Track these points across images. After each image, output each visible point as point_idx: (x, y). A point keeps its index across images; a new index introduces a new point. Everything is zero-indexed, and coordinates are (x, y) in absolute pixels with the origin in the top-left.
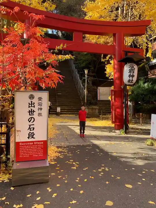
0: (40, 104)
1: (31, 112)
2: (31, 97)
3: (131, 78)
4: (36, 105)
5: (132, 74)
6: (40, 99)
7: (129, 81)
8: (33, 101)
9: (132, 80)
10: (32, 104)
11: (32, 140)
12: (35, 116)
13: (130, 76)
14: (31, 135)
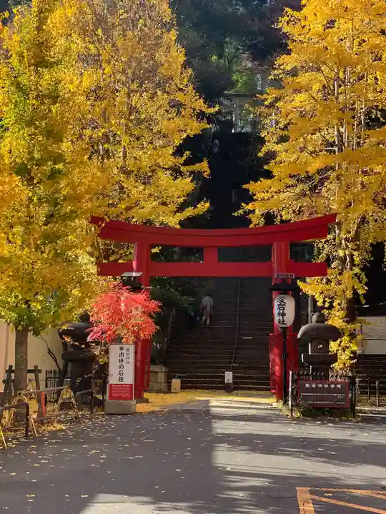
0: (128, 354)
1: (121, 361)
2: (122, 349)
3: (281, 317)
4: (125, 355)
5: (281, 311)
6: (128, 350)
7: (279, 322)
8: (123, 351)
9: (283, 321)
10: (121, 354)
11: (122, 383)
12: (124, 363)
13: (279, 314)
14: (121, 379)
